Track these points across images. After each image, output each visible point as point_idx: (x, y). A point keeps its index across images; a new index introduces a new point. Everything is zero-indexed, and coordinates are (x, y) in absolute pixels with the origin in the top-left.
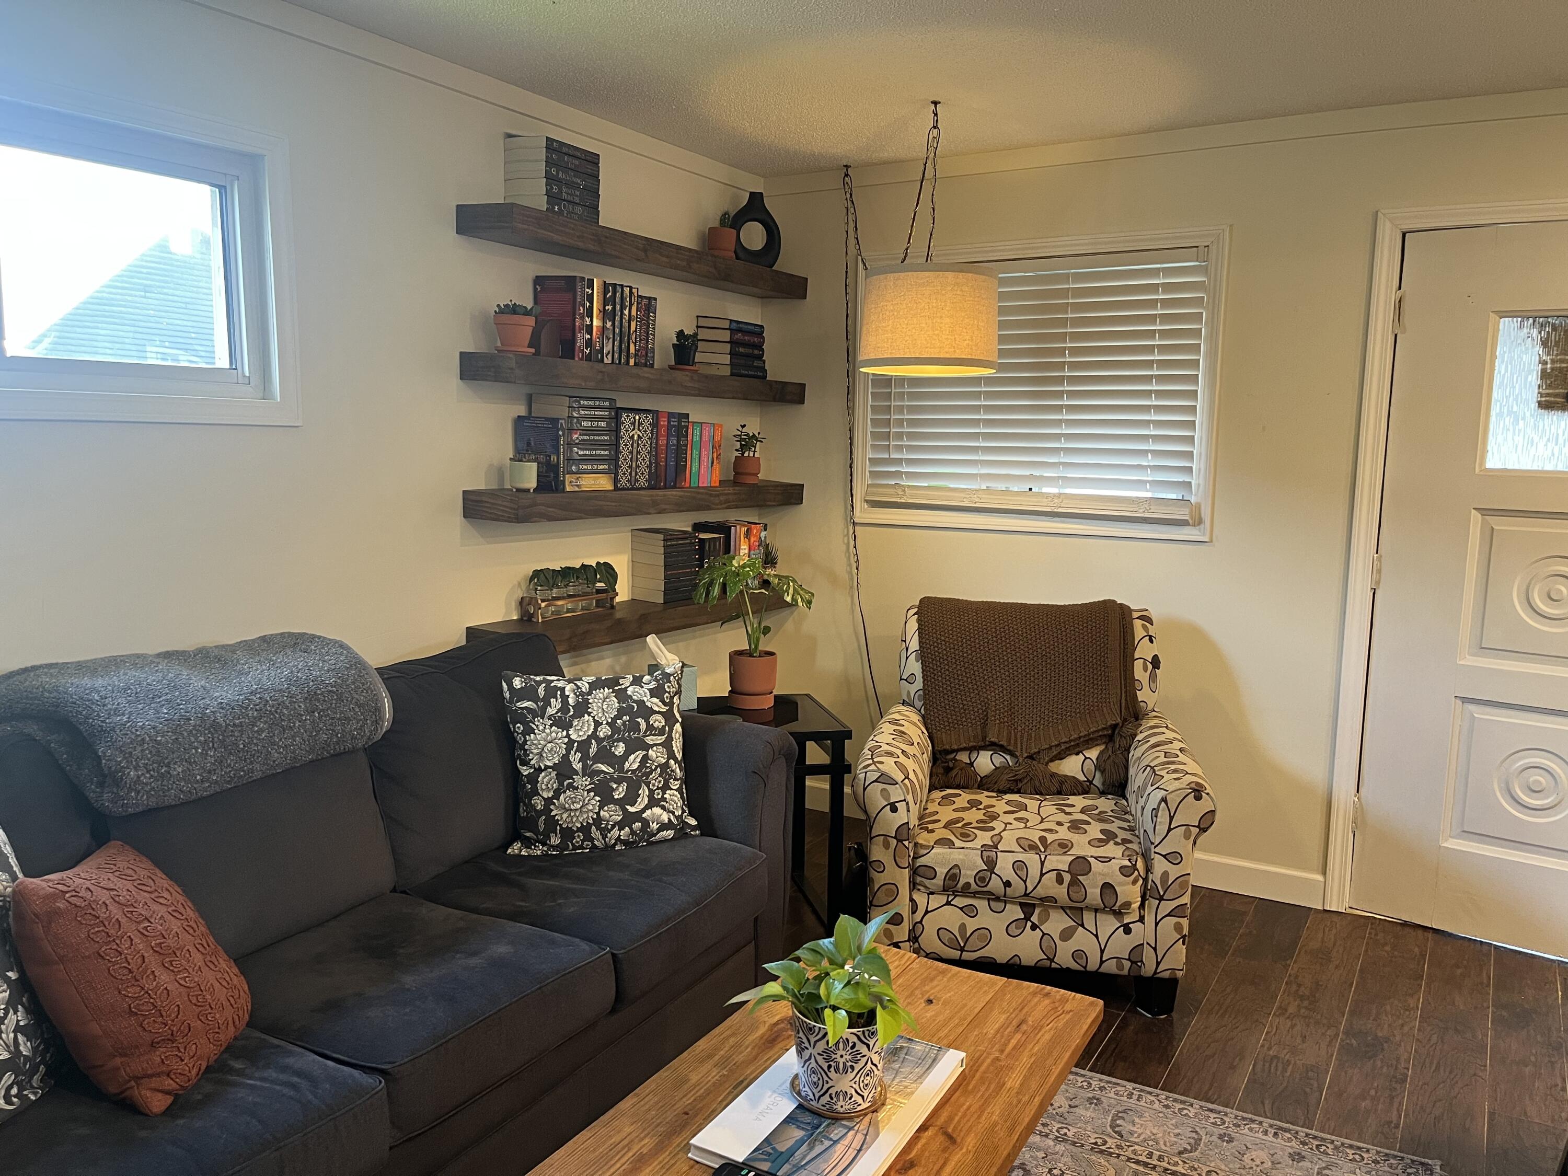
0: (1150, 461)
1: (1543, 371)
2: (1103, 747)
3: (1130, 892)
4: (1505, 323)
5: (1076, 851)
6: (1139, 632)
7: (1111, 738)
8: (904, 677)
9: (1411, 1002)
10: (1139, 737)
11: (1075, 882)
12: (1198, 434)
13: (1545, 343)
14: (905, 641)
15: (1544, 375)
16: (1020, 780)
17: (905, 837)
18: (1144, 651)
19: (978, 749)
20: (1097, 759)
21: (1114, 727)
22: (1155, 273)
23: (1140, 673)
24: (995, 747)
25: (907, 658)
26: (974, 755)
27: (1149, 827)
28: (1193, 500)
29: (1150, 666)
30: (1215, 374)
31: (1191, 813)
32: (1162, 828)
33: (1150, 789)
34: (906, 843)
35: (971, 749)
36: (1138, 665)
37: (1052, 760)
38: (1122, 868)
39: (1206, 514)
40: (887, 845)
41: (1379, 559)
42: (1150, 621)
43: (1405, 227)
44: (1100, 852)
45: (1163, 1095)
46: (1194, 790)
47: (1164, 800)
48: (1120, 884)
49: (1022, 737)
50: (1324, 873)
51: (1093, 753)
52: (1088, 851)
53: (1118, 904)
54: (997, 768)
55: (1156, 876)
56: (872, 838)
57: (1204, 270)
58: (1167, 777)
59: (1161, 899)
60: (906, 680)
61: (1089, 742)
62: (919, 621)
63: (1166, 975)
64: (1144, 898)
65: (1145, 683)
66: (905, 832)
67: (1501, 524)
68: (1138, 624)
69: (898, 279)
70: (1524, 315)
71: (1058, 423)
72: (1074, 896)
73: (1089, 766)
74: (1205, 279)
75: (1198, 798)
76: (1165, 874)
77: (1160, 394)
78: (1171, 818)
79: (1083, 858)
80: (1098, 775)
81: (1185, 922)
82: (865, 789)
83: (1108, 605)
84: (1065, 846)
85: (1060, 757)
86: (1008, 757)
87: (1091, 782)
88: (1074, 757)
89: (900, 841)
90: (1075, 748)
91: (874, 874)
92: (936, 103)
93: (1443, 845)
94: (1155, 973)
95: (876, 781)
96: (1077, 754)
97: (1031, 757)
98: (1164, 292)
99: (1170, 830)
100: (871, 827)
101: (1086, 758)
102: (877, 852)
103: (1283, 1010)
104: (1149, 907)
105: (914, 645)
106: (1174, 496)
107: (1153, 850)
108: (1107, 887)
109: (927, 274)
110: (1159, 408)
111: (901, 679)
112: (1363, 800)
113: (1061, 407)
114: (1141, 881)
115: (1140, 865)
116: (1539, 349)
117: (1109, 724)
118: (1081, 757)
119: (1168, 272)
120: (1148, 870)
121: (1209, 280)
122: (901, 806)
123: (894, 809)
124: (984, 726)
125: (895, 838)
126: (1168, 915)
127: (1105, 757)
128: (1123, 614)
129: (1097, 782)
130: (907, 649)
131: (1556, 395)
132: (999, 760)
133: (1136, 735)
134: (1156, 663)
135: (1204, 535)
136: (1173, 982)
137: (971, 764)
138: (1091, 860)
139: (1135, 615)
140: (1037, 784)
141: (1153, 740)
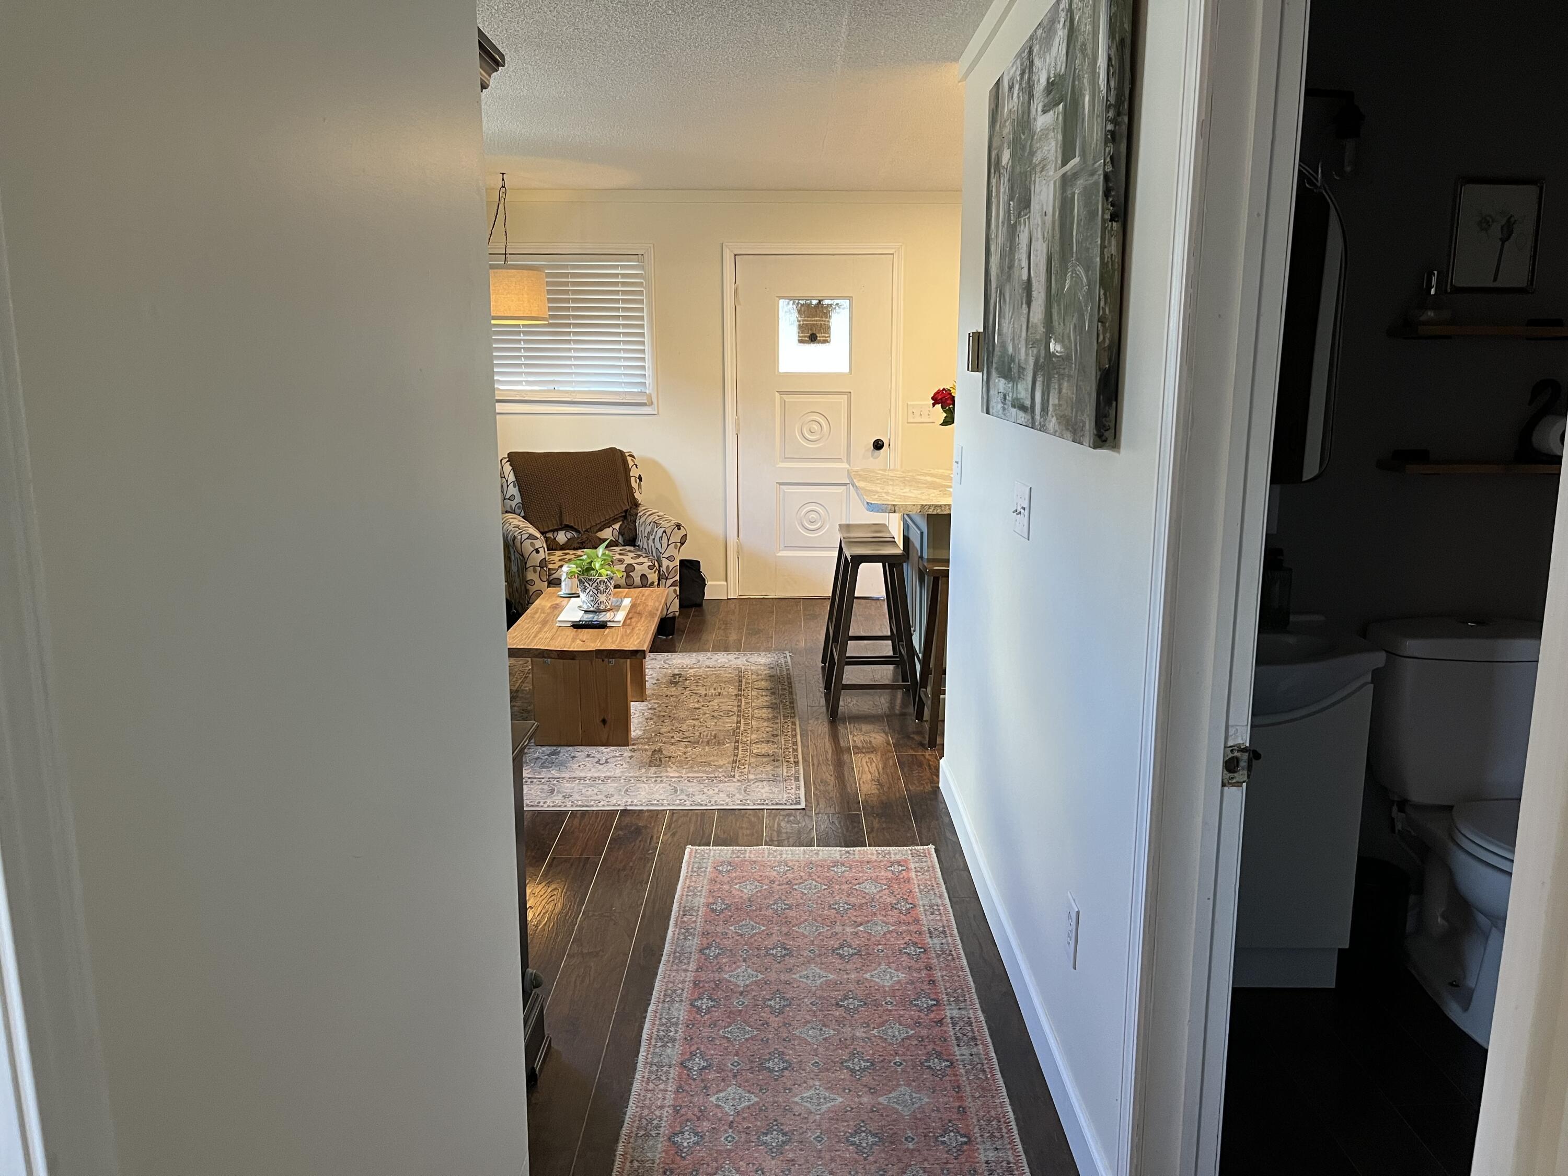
0: (622, 371)
1: (799, 325)
2: (621, 523)
3: (653, 577)
4: (781, 301)
5: (626, 562)
6: (631, 463)
7: (625, 517)
8: (507, 497)
9: (771, 619)
10: (639, 514)
11: (628, 576)
12: (647, 356)
13: (799, 312)
14: (504, 477)
15: (800, 327)
16: (584, 542)
17: (544, 565)
18: (634, 473)
19: (557, 530)
20: (619, 529)
21: (626, 511)
22: (616, 267)
23: (634, 484)
24: (567, 528)
25: (508, 486)
26: (555, 534)
27: (658, 546)
28: (647, 392)
29: (638, 480)
30: (652, 324)
31: (676, 537)
32: (665, 545)
33: (656, 529)
34: (545, 568)
35: (553, 531)
36: (633, 479)
37: (597, 532)
38: (649, 567)
39: (655, 401)
40: (535, 571)
41: (738, 418)
42: (633, 457)
43: (736, 253)
44: (638, 561)
45: (680, 654)
46: (677, 526)
47: (665, 532)
48: (649, 574)
49: (581, 520)
50: (727, 581)
51: (617, 526)
52: (632, 561)
53: (649, 583)
54: (569, 539)
55: (664, 569)
56: (526, 569)
57: (643, 268)
58: (663, 523)
59: (667, 579)
60: (509, 499)
61: (615, 521)
62: (511, 465)
63: (671, 615)
64: (659, 580)
65: (637, 489)
66: (544, 563)
67: (788, 398)
68: (629, 459)
69: (497, 273)
70: (790, 298)
71: (569, 350)
72: (628, 582)
73: (616, 533)
74: (642, 272)
75: (679, 529)
76: (668, 567)
77: (625, 334)
78: (668, 540)
79: (631, 564)
80: (620, 537)
81: (678, 588)
82: (521, 543)
83: (613, 450)
84: (621, 561)
85: (601, 530)
86: (574, 533)
87: (618, 541)
88: (607, 529)
89: (542, 568)
90: (608, 525)
91: (529, 587)
92: (503, 174)
93: (778, 555)
94: (667, 615)
95: (527, 539)
96: (609, 527)
97: (586, 531)
98: (622, 278)
99: (668, 545)
100: (526, 563)
101: (614, 529)
102: (530, 575)
103: (719, 628)
104: (662, 583)
105: (512, 478)
106: (636, 390)
107: (661, 556)
108: (643, 576)
109: (513, 271)
110: (625, 342)
111: (505, 499)
112: (741, 540)
113: (570, 341)
114: (657, 572)
115: (656, 564)
116: (796, 314)
117: (624, 509)
118: (611, 528)
119: (623, 267)
120: (660, 566)
121: (645, 273)
122: (541, 550)
123: (538, 552)
124: (561, 516)
125: (539, 566)
126: (671, 586)
127: (623, 527)
128: (621, 454)
129: (620, 541)
130: (507, 481)
131: (805, 337)
132: (569, 535)
133: (637, 514)
134: (640, 478)
135: (655, 410)
136: (674, 618)
137: (555, 539)
138: (634, 565)
139: (627, 454)
140: (593, 543)
141: (648, 513)
